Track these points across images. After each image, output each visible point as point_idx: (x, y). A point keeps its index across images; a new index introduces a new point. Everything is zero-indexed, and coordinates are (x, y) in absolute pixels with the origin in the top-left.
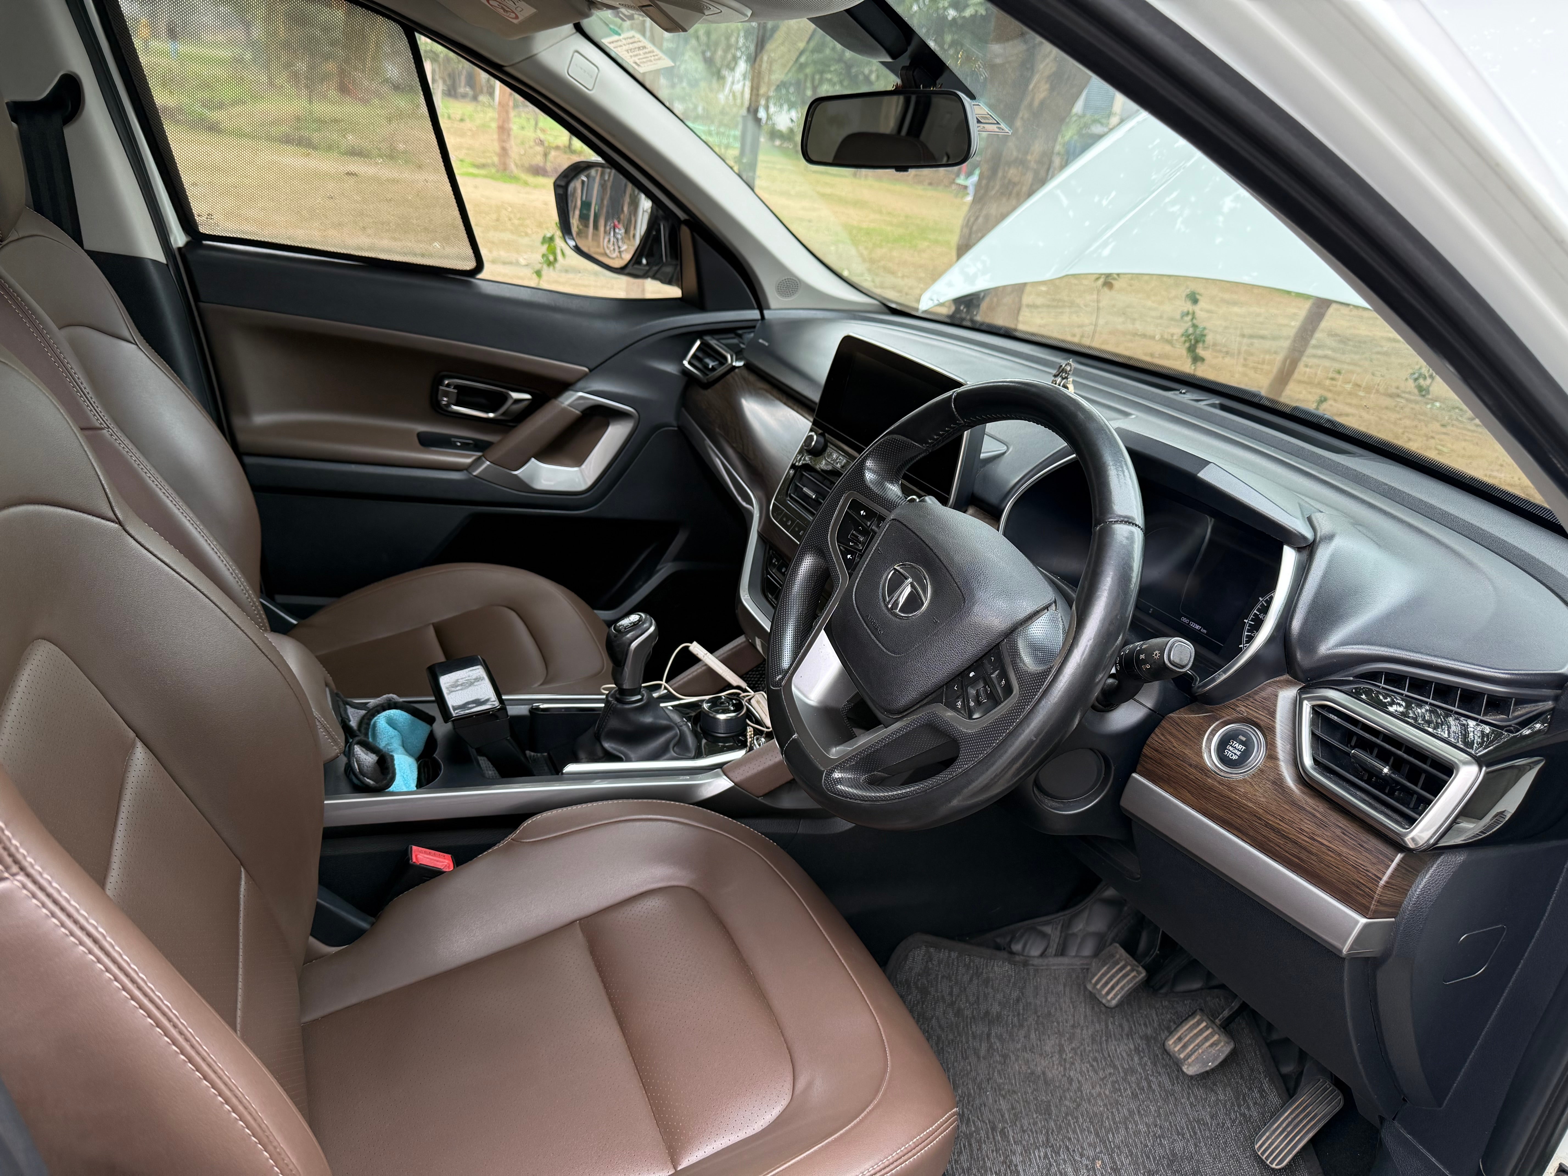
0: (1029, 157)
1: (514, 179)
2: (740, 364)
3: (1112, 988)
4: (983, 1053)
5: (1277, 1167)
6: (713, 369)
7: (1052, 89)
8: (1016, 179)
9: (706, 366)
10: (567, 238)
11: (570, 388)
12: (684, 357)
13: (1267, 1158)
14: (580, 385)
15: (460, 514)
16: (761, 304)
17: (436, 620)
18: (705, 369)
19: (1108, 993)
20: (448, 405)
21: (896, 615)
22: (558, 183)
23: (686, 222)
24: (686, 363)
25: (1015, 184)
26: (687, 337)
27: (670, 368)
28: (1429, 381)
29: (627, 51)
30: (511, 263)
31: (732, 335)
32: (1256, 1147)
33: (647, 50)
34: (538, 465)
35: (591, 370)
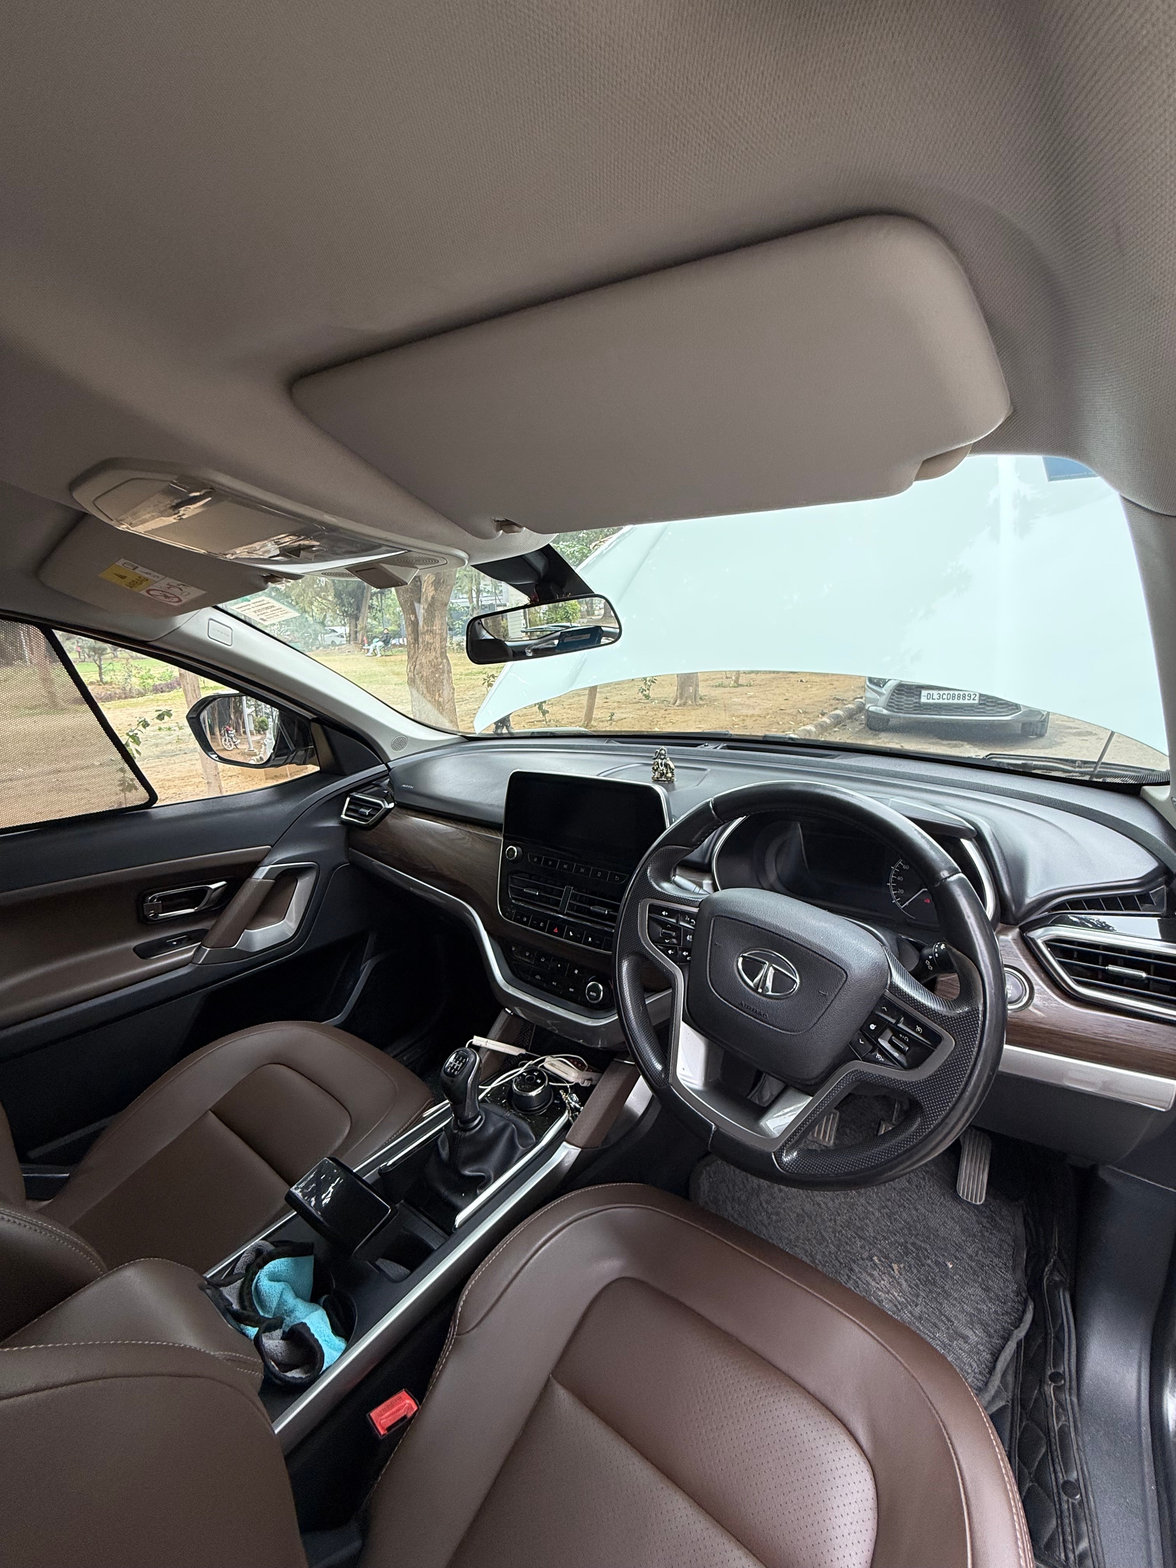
0: (435, 628)
1: (63, 710)
2: (392, 805)
3: (825, 1132)
4: (766, 1222)
5: (982, 1202)
6: (370, 815)
7: (436, 590)
8: (431, 641)
9: (363, 814)
10: (209, 753)
11: (259, 865)
12: (341, 814)
13: (971, 1199)
14: (266, 861)
15: (194, 1002)
16: (384, 760)
17: (210, 1107)
18: (362, 817)
19: (824, 1137)
20: (156, 915)
21: (769, 997)
22: (190, 716)
23: (314, 720)
24: (343, 816)
25: (431, 644)
26: (339, 798)
27: (332, 823)
28: (648, 692)
29: (255, 612)
30: (88, 767)
31: (372, 786)
32: (961, 1195)
33: (275, 608)
34: (250, 933)
35: (272, 847)
